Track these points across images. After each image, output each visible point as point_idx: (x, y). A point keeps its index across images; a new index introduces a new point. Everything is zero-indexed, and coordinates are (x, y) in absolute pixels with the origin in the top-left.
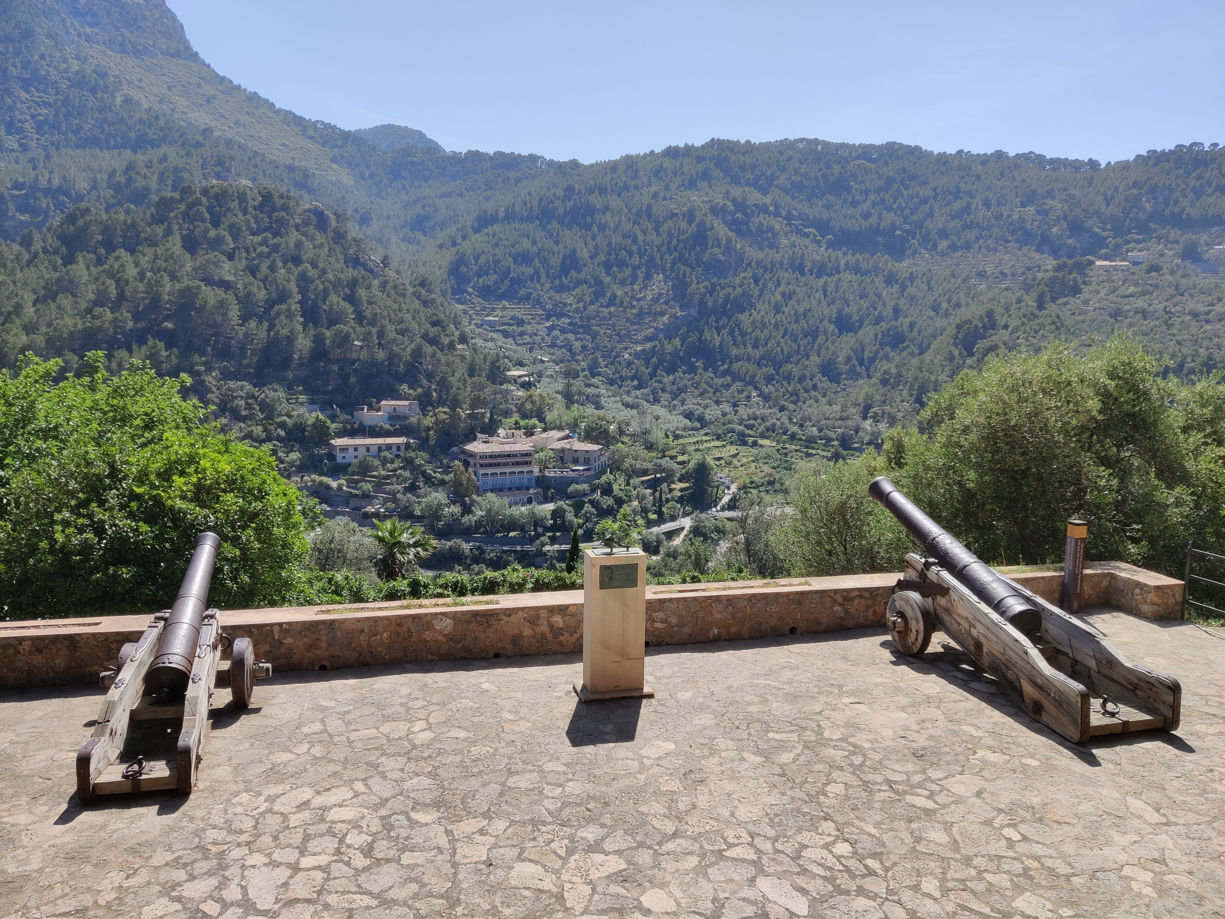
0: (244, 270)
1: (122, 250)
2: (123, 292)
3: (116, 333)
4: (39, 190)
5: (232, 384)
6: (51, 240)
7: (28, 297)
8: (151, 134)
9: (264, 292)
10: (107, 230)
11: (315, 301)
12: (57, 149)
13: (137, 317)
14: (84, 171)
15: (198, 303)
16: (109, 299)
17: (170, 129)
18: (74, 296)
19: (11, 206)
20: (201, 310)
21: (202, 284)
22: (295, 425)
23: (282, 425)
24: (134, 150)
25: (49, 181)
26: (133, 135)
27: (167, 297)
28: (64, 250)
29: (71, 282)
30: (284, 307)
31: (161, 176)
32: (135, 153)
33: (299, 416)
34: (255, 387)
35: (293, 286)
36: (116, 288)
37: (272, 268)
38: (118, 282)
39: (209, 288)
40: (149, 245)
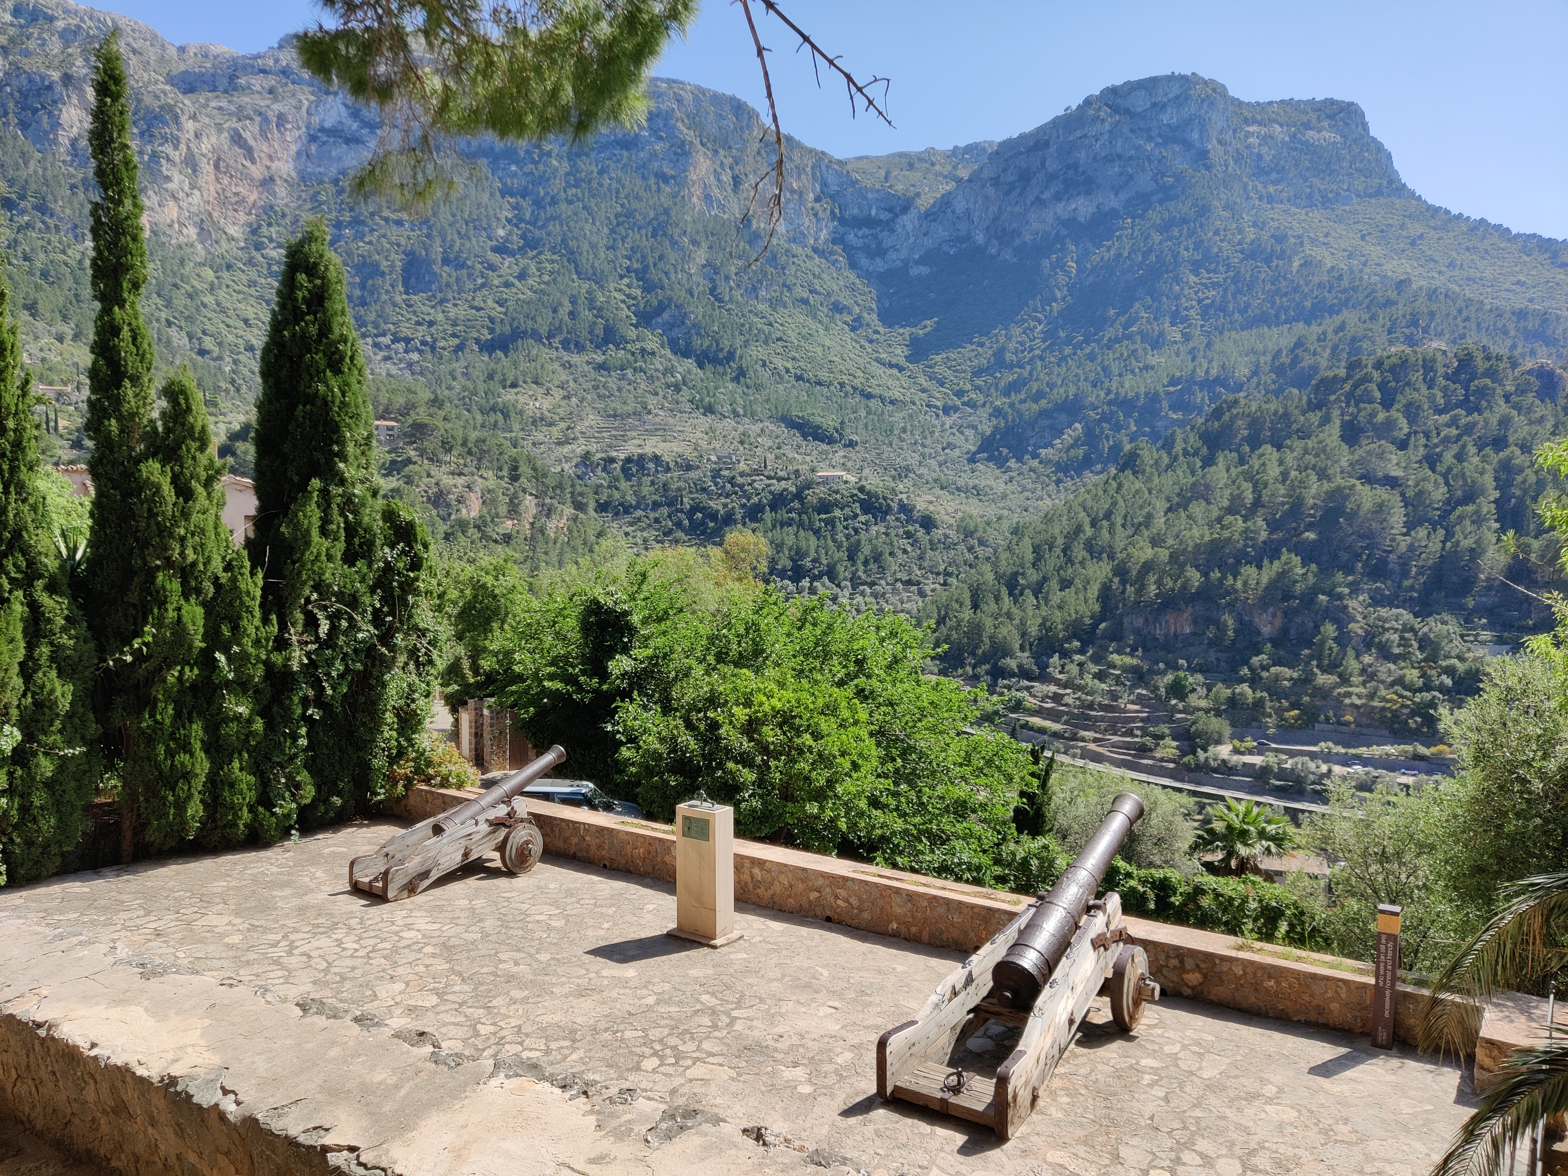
0: (1420, 462)
1: (1269, 446)
2: (1260, 496)
3: (1246, 546)
4: (1195, 383)
5: (1384, 612)
6: (1194, 441)
7: (1161, 505)
8: (1330, 299)
9: (1443, 489)
10: (1255, 423)
11: (1521, 501)
12: (1221, 333)
13: (1273, 525)
14: (1247, 355)
15: (1349, 506)
16: (1244, 505)
17: (1355, 289)
18: (1209, 503)
19: (1165, 404)
20: (1352, 516)
21: (1358, 483)
22: (1468, 672)
23: (1450, 671)
24: (1308, 323)
25: (1207, 372)
26: (1308, 304)
27: (1311, 502)
28: (1204, 451)
29: (1207, 487)
30: (1470, 508)
31: (1334, 349)
32: (1309, 325)
33: (1475, 660)
34: (1416, 616)
35: (1488, 480)
36: (1254, 492)
37: (1460, 457)
38: (1255, 486)
39: (1368, 487)
40: (1300, 438)
